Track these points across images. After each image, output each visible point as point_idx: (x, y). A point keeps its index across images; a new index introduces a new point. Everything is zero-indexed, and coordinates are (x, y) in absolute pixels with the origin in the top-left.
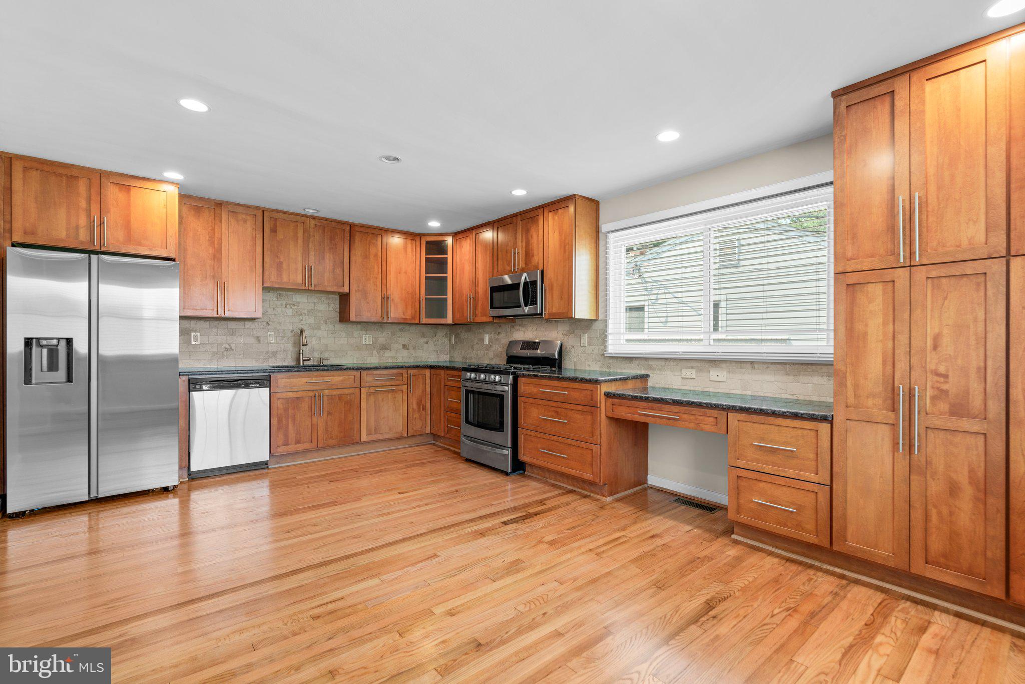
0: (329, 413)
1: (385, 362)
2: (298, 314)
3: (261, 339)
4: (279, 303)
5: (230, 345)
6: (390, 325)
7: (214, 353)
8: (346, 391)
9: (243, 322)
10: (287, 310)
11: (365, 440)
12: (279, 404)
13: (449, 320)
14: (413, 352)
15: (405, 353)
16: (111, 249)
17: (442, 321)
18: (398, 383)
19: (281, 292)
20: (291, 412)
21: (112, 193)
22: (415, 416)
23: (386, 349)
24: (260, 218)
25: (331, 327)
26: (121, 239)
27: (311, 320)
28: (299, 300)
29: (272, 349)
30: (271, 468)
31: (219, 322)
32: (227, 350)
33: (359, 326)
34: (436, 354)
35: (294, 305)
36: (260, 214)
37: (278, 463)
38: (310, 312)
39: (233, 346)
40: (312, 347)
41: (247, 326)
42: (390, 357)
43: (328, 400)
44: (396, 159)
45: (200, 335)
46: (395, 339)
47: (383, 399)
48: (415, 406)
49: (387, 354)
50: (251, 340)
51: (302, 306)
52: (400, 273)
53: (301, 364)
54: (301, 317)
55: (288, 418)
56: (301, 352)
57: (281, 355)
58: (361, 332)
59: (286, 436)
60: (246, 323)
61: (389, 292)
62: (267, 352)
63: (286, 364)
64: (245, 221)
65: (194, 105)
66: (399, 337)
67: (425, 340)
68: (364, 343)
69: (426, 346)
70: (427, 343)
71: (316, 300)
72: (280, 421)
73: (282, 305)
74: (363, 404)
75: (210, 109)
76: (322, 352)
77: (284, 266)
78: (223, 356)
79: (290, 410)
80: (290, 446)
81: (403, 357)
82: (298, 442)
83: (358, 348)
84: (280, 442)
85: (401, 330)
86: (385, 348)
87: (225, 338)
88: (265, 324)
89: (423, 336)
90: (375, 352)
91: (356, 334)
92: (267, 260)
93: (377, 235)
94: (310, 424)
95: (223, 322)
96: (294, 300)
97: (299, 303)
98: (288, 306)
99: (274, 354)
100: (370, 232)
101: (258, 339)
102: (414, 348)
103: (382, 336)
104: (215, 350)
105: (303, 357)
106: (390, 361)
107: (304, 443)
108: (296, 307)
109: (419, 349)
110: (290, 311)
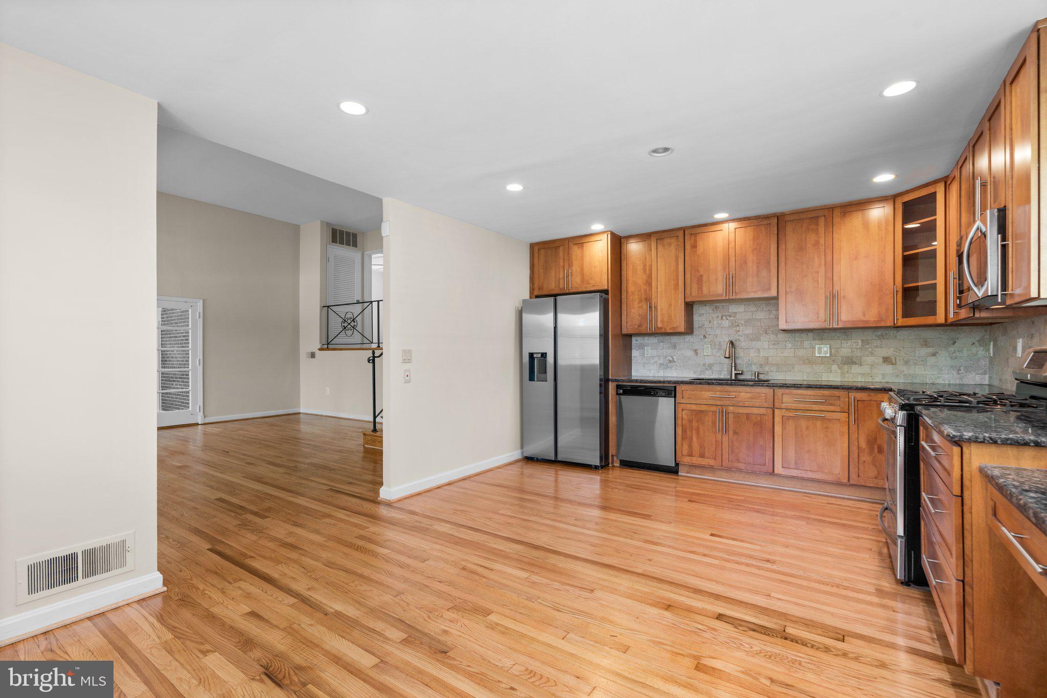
0: (735, 433)
1: (850, 380)
2: (734, 325)
3: (699, 352)
4: (715, 315)
5: (673, 358)
6: (860, 330)
7: (661, 365)
8: (756, 411)
9: (683, 337)
10: (723, 322)
11: (780, 473)
12: (683, 415)
13: (940, 318)
14: (904, 368)
15: (888, 369)
16: (574, 290)
17: (929, 320)
18: (832, 408)
19: (717, 305)
20: (695, 424)
21: (575, 251)
22: (863, 459)
23: (855, 363)
24: (681, 239)
25: (773, 337)
26: (579, 282)
27: (749, 331)
28: (735, 310)
29: (709, 361)
30: (681, 476)
31: (664, 337)
32: (670, 361)
33: (811, 335)
34: (955, 373)
35: (730, 316)
36: (681, 233)
37: (687, 473)
38: (748, 322)
39: (675, 358)
40: (750, 360)
41: (687, 340)
42: (859, 374)
43: (734, 418)
44: (666, 150)
45: (651, 349)
46: (870, 350)
47: (807, 428)
48: (863, 444)
49: (855, 369)
50: (690, 353)
51: (738, 316)
52: (856, 259)
53: (733, 378)
54: (738, 328)
55: (692, 430)
56: (733, 365)
57: (716, 368)
58: (813, 342)
59: (690, 447)
60: (685, 336)
61: (836, 288)
62: (704, 365)
63: (722, 377)
64: (670, 244)
65: (515, 187)
66: (876, 347)
67: (930, 350)
68: (817, 355)
69: (932, 360)
70: (934, 355)
71: (753, 309)
72: (684, 431)
73: (718, 317)
74: (778, 429)
75: (524, 188)
76: (761, 365)
77: (704, 279)
78: (667, 367)
79: (694, 422)
80: (694, 459)
81: (883, 375)
82: (702, 456)
83: (810, 361)
84: (685, 452)
85: (881, 337)
86: (850, 361)
87: (669, 351)
88: (702, 337)
89: (926, 344)
90: (834, 367)
91: (806, 344)
92: (688, 276)
93: (817, 218)
94: (714, 440)
95: (668, 337)
96: (730, 311)
97: (736, 313)
98: (724, 318)
99: (710, 366)
100: (805, 216)
101: (696, 351)
102: (906, 363)
103: (847, 347)
104: (661, 361)
105: (735, 370)
106: (860, 379)
107: (708, 458)
108: (732, 318)
109: (916, 364)
110: (726, 323)
